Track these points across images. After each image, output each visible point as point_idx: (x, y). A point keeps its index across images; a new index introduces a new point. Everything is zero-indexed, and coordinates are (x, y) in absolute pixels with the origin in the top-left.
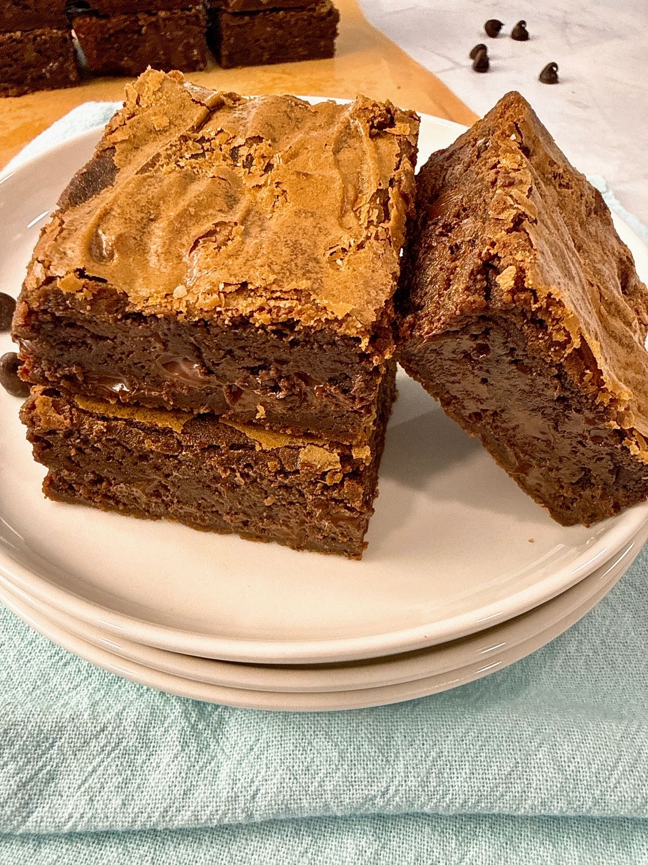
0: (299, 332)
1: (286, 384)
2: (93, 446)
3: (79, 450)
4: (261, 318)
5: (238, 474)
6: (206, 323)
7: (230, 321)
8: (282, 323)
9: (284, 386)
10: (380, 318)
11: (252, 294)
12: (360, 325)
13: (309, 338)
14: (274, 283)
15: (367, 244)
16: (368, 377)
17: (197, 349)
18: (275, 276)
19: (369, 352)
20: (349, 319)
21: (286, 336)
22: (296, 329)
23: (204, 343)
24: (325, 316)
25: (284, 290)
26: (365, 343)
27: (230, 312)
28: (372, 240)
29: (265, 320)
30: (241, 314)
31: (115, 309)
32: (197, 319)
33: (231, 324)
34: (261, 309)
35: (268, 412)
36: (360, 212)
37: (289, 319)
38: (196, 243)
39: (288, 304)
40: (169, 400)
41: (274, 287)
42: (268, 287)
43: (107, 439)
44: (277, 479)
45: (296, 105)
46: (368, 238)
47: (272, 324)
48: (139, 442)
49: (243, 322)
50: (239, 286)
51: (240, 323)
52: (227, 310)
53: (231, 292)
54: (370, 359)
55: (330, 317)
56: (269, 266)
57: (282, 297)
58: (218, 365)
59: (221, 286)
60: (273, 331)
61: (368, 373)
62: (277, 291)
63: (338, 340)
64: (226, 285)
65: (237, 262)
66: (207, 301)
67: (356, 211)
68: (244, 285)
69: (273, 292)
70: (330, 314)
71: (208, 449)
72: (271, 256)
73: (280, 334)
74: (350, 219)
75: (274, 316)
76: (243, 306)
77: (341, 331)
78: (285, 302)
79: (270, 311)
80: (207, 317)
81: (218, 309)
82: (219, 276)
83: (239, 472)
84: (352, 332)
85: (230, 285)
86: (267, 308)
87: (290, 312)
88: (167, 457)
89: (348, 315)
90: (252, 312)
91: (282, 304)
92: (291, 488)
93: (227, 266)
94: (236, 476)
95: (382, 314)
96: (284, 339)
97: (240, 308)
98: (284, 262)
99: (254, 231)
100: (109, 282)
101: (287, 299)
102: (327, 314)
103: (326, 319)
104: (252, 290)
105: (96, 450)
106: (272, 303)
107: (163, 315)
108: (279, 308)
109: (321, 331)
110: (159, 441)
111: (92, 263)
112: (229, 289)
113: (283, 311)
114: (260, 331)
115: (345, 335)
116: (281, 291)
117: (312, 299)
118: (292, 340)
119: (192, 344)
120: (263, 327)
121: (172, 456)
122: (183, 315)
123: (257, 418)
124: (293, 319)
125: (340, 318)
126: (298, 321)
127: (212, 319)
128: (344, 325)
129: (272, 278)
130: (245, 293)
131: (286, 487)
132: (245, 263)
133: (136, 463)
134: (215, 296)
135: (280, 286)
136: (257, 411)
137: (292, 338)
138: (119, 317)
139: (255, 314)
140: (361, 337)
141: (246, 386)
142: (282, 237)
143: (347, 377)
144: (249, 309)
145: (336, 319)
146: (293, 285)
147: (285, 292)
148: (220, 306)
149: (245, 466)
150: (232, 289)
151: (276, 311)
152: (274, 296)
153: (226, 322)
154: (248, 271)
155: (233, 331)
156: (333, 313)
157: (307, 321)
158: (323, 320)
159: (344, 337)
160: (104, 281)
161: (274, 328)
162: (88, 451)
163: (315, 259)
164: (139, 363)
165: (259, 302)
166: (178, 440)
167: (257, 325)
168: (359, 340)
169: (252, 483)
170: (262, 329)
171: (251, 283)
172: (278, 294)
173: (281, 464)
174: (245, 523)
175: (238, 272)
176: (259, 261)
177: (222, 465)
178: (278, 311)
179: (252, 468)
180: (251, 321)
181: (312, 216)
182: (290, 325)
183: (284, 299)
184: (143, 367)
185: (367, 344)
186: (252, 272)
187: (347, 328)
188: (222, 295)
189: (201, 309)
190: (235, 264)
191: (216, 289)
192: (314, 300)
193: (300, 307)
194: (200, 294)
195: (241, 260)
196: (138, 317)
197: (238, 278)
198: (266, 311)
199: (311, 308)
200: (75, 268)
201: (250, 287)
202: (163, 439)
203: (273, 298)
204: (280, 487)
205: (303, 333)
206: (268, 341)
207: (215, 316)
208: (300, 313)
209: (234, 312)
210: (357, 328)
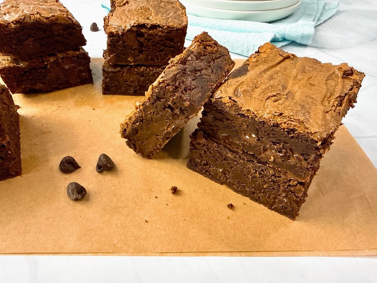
0: (296, 134)
1: (285, 151)
2: (210, 151)
3: (205, 152)
4: (284, 126)
5: (258, 173)
6: (264, 123)
7: (273, 124)
8: (291, 129)
9: (284, 152)
10: (327, 137)
11: (283, 117)
12: (319, 137)
13: (298, 136)
14: (292, 116)
15: (330, 112)
16: (316, 157)
17: (258, 131)
18: (293, 114)
19: (320, 147)
20: (316, 134)
21: (291, 134)
22: (295, 133)
23: (261, 129)
24: (307, 131)
25: (295, 119)
26: (319, 143)
27: (274, 121)
28: (332, 111)
29: (285, 126)
30: (277, 123)
31: (236, 111)
32: (262, 121)
33: (273, 125)
34: (285, 123)
35: (274, 160)
36: (330, 102)
37: (294, 128)
38: (269, 98)
39: (295, 123)
40: (241, 146)
41: (292, 117)
42: (290, 117)
43: (216, 150)
44: (272, 177)
45: (316, 62)
46: (331, 110)
47: (287, 129)
48: (226, 154)
49: (277, 125)
50: (280, 114)
51: (276, 126)
52: (273, 120)
53: (276, 115)
54: (320, 150)
55: (309, 131)
56: (292, 110)
57: (294, 121)
58: (263, 138)
59: (274, 112)
60: (287, 131)
61: (317, 155)
62: (292, 118)
63: (309, 140)
64: (275, 112)
65: (281, 106)
66: (268, 116)
67: (329, 101)
68: (282, 114)
69: (291, 118)
70: (309, 130)
71: (249, 161)
72: (293, 107)
73: (289, 133)
74: (326, 103)
75: (289, 126)
76: (279, 120)
77: (312, 137)
78: (294, 123)
79: (288, 124)
80: (265, 121)
81: (270, 119)
82: (274, 110)
83: (258, 172)
84: (316, 139)
85: (276, 113)
86: (287, 123)
87: (295, 126)
88: (234, 161)
89: (316, 132)
90: (281, 123)
91: (293, 123)
92: (276, 183)
93: (277, 107)
94: (257, 173)
95: (329, 136)
96: (289, 135)
97: (278, 120)
98: (298, 110)
99: (290, 99)
100: (237, 103)
101: (295, 122)
102: (308, 130)
103: (307, 132)
104: (283, 116)
105: (210, 152)
106: (289, 122)
107: (251, 117)
108: (291, 124)
109: (304, 135)
110: (233, 155)
111: (234, 96)
112: (275, 114)
113: (292, 125)
114: (282, 130)
115: (313, 139)
116: (294, 119)
117: (304, 124)
118: (292, 136)
119: (257, 128)
120: (284, 129)
121: (236, 161)
122: (257, 118)
123: (270, 160)
124: (295, 129)
125: (312, 132)
126: (296, 130)
127: (267, 122)
128: (313, 135)
129: (292, 114)
130: (281, 117)
131: (274, 182)
132: (284, 108)
133: (222, 161)
134: (271, 115)
135: (294, 117)
136: (271, 158)
137: (293, 135)
138: (237, 114)
139: (282, 124)
140: (318, 141)
141: (270, 148)
142: (299, 102)
143: (308, 155)
144: (281, 122)
145: (311, 133)
146: (298, 118)
147: (295, 120)
148: (271, 118)
149: (261, 170)
150: (277, 114)
151: (290, 124)
152: (291, 120)
153: (271, 124)
154: (284, 110)
155: (272, 128)
156: (310, 130)
157: (300, 130)
158: (306, 132)
159: (312, 140)
160: (236, 102)
161: (287, 130)
162: (208, 153)
163: (309, 112)
164: (237, 131)
165: (285, 120)
166: (240, 156)
167: (282, 127)
168: (317, 142)
169: (261, 177)
170: (283, 129)
171: (284, 114)
172: (293, 120)
173: (275, 173)
174: (253, 193)
175: (281, 109)
176: (289, 108)
177: (253, 168)
178: (291, 125)
179: (263, 172)
180: (280, 126)
181: (312, 99)
182: (293, 130)
183: (294, 122)
184: (237, 132)
185: (320, 144)
186: (285, 110)
187: (314, 137)
188: (273, 115)
189: (265, 118)
190: (280, 107)
191: (271, 113)
192: (305, 125)
193: (299, 125)
194: (265, 113)
195: (283, 106)
196: (243, 115)
197: (280, 111)
198: (286, 124)
199: (303, 127)
200: (229, 96)
201: (283, 115)
202: (235, 154)
203: (290, 120)
204: (272, 181)
205: (297, 134)
206: (283, 134)
207: (269, 121)
208: (299, 127)
209: (275, 121)
210: (318, 138)
